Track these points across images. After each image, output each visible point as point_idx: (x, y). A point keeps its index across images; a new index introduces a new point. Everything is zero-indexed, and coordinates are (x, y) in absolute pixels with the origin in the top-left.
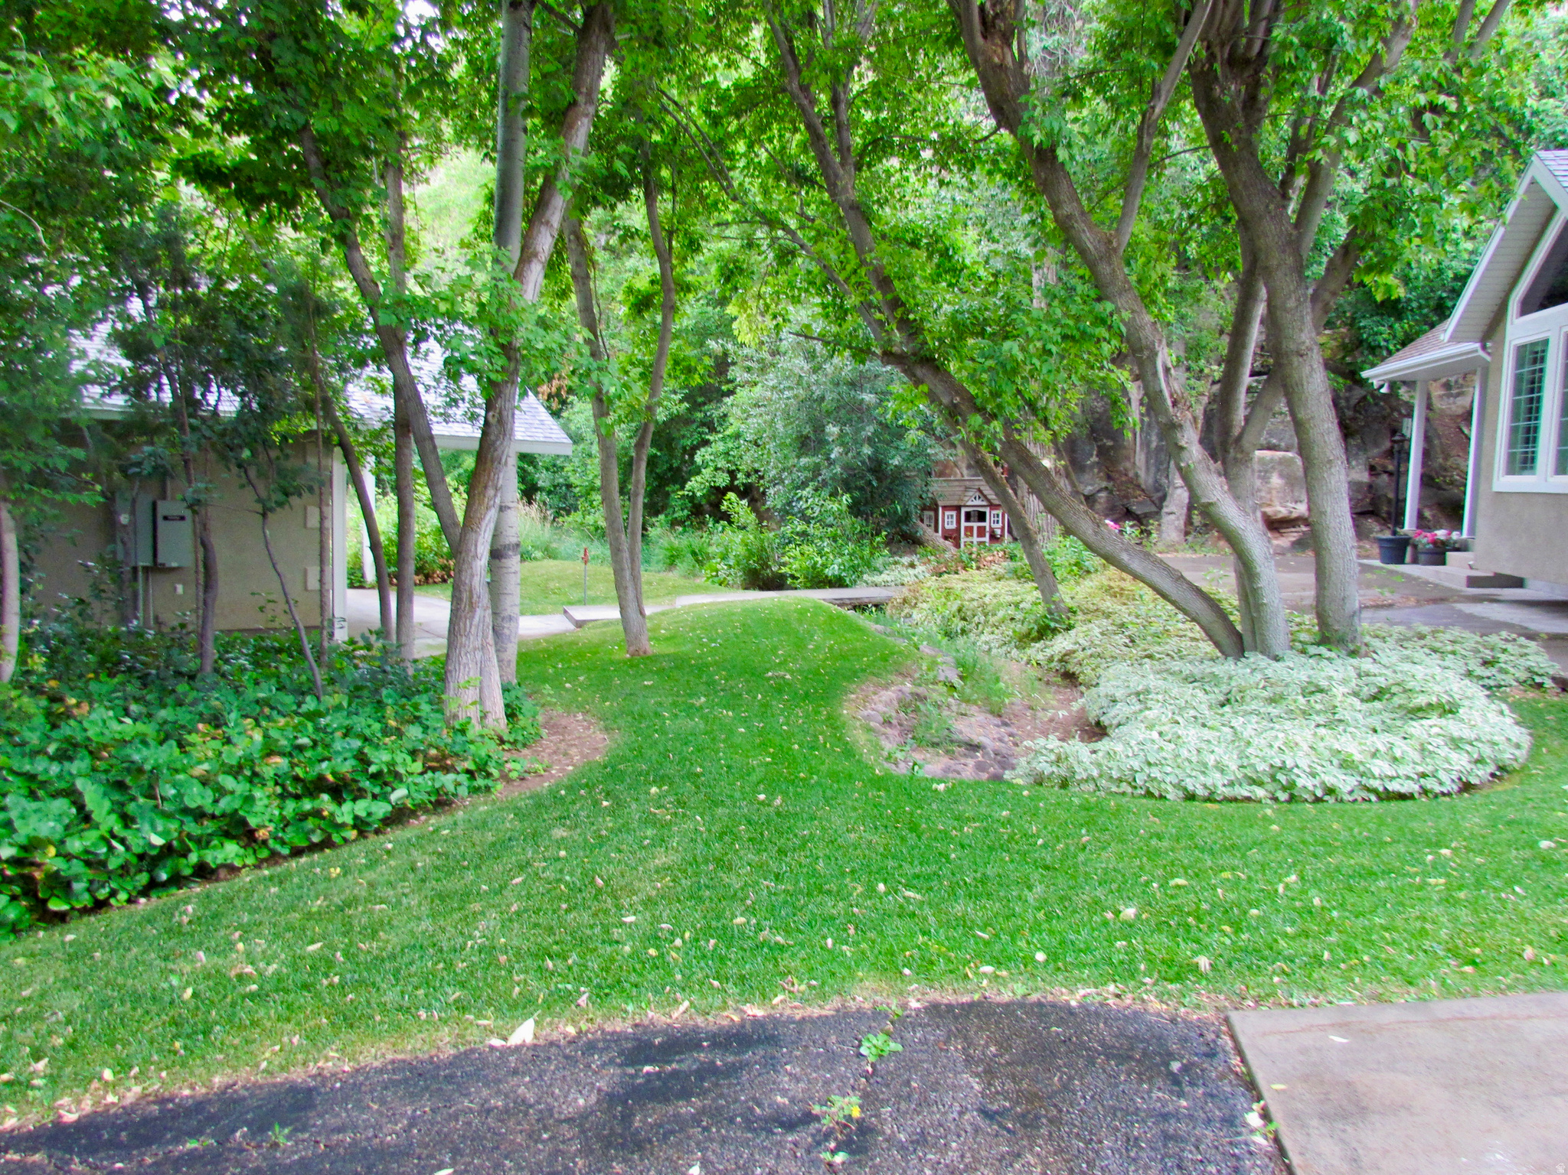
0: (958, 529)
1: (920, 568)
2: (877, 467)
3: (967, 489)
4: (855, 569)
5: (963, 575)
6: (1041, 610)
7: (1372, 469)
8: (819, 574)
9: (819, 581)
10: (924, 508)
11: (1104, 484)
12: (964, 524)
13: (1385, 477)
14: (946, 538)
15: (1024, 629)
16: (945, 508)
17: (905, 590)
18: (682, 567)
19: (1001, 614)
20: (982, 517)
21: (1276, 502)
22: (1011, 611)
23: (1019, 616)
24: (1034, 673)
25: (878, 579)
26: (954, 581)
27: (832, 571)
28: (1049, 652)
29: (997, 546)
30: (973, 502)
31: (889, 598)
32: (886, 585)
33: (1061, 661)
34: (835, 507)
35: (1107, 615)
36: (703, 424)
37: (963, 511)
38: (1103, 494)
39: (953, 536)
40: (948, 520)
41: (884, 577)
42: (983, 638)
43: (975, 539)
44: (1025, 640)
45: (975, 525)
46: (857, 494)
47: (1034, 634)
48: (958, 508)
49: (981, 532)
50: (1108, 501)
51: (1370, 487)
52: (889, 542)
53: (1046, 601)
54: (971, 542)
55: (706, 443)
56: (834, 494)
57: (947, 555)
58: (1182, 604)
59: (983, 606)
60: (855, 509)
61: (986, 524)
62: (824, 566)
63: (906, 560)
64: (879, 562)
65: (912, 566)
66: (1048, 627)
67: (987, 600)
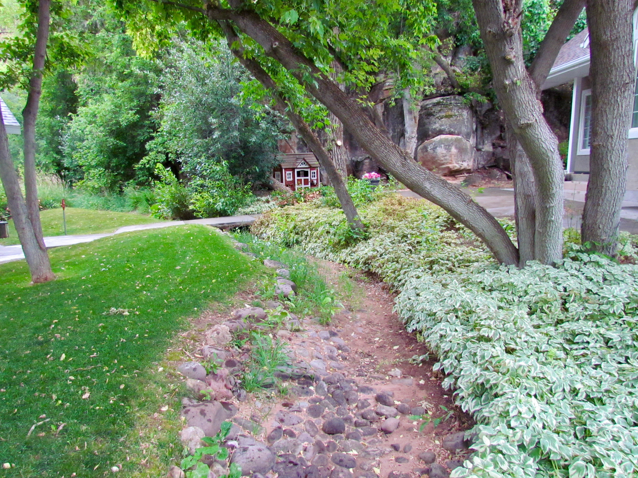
0: (294, 181)
1: (272, 203)
2: (244, 145)
3: (297, 159)
4: (233, 204)
5: (297, 205)
6: (346, 226)
7: (493, 145)
8: (213, 209)
9: (213, 213)
10: (275, 170)
11: (367, 156)
12: (296, 178)
13: (500, 148)
14: (287, 186)
15: (336, 239)
16: (286, 169)
17: (261, 216)
18: (141, 208)
19: (321, 229)
20: (306, 174)
21: (454, 162)
22: (327, 227)
23: (332, 231)
24: (346, 271)
25: (248, 210)
26: (291, 210)
27: (219, 206)
28: (355, 257)
29: (316, 189)
30: (301, 166)
31: (253, 222)
32: (252, 213)
33: (365, 263)
34: (218, 168)
35: (392, 229)
36: (150, 127)
37: (296, 171)
38: (367, 161)
39: (291, 185)
40: (288, 176)
41: (251, 209)
42: (310, 245)
43: (303, 186)
44: (337, 247)
45: (303, 178)
46: (233, 161)
47: (343, 242)
48: (293, 170)
49: (306, 182)
50: (370, 164)
51: (493, 154)
52: (253, 188)
53: (350, 220)
54: (300, 187)
55: (152, 138)
56: (219, 161)
57: (288, 195)
58: (472, 223)
59: (310, 224)
60: (233, 170)
61: (309, 178)
62: (214, 204)
63: (264, 198)
64: (248, 200)
65: (268, 202)
66: (352, 237)
67: (311, 220)
